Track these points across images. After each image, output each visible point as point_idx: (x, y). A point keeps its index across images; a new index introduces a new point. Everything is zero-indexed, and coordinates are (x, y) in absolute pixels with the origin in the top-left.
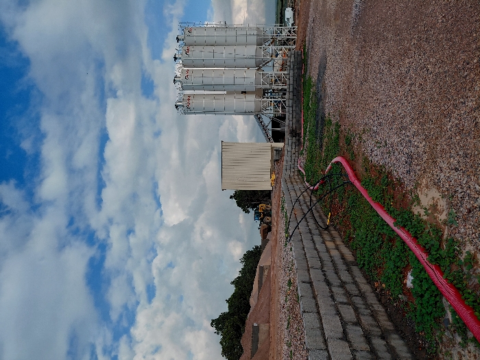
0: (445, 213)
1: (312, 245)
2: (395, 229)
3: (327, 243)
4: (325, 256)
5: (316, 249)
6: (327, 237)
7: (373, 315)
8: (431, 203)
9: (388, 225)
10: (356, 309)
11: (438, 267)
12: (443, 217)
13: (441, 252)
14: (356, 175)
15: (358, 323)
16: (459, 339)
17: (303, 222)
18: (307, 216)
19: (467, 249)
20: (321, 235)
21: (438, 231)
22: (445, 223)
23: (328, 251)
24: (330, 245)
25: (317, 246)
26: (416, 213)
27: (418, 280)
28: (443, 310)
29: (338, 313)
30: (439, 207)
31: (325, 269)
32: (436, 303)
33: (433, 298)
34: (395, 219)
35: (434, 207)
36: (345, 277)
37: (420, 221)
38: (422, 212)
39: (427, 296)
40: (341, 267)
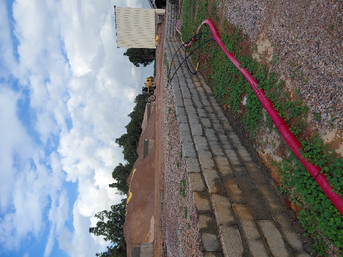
0: (272, 56)
1: (186, 84)
2: (240, 69)
3: (195, 83)
4: (193, 91)
5: (188, 87)
6: (195, 79)
7: (221, 123)
8: (264, 50)
9: (235, 67)
10: (211, 121)
11: (263, 90)
12: (270, 59)
13: (266, 81)
14: (218, 34)
15: (212, 127)
16: (268, 130)
17: (180, 70)
18: (183, 65)
19: (281, 78)
20: (191, 78)
21: (266, 68)
22: (271, 63)
23: (195, 88)
24: (197, 84)
25: (189, 85)
26: (254, 58)
27: (250, 100)
28: (262, 115)
29: (200, 123)
30: (269, 53)
31: (193, 98)
32: (258, 112)
33: (257, 109)
34: (240, 63)
35: (266, 53)
36: (206, 103)
37: (256, 63)
38: (258, 57)
39: (254, 108)
40: (204, 97)
